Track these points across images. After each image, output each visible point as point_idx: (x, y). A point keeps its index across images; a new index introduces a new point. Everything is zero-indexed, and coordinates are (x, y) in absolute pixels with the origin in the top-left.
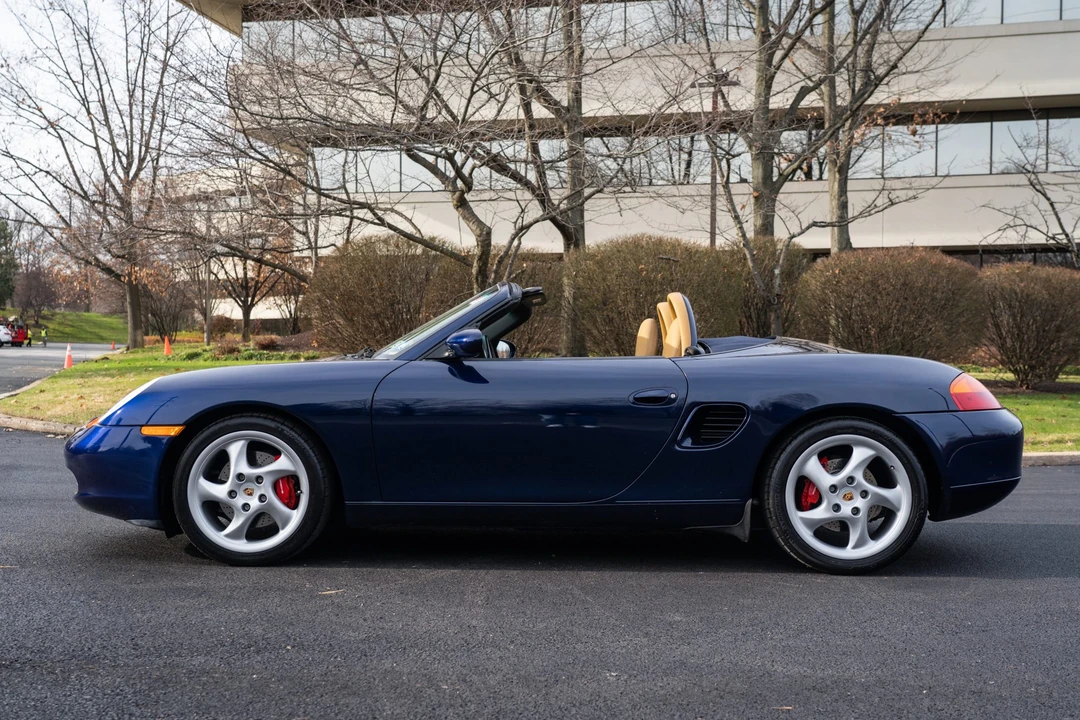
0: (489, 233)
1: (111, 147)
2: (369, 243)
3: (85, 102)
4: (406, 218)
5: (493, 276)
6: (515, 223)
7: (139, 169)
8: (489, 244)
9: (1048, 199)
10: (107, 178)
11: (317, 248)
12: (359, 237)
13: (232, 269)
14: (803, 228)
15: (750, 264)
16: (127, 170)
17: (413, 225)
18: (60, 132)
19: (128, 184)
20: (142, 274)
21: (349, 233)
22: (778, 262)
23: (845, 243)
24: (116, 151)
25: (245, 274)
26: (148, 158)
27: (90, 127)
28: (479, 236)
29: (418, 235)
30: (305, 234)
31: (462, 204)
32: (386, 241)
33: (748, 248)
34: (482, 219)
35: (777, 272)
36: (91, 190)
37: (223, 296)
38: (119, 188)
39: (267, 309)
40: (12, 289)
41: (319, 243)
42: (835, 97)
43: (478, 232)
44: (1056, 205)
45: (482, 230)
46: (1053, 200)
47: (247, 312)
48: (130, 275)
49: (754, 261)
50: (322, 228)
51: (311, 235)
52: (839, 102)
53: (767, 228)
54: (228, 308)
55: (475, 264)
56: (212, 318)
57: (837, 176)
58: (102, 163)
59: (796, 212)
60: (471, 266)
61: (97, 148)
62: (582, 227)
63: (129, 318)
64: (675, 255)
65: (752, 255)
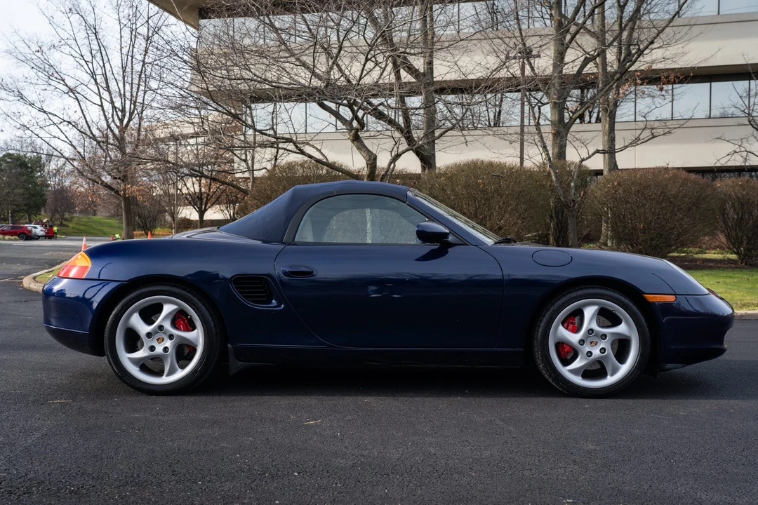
0: (375, 159)
1: (111, 105)
2: (291, 166)
3: (93, 75)
4: (317, 149)
6: (391, 152)
7: (130, 120)
8: (375, 166)
10: (109, 126)
11: (253, 170)
12: (284, 162)
13: (191, 186)
14: (590, 154)
15: (554, 179)
16: (121, 121)
17: (322, 154)
18: (77, 95)
19: (123, 130)
20: (132, 189)
21: (276, 159)
22: (573, 178)
23: (613, 165)
24: (114, 107)
25: (200, 189)
26: (136, 112)
27: (97, 92)
28: (369, 160)
29: (325, 160)
30: (245, 161)
31: (356, 139)
32: (302, 165)
33: (552, 168)
34: (370, 148)
35: (572, 184)
36: (98, 135)
37: (185, 205)
38: (116, 131)
39: (215, 213)
40: (44, 203)
41: (255, 167)
42: (606, 65)
43: (368, 158)
45: (370, 157)
47: (202, 215)
48: (124, 190)
49: (556, 177)
50: (257, 157)
51: (250, 162)
52: (609, 69)
53: (561, 154)
54: (189, 213)
57: (608, 119)
58: (105, 116)
59: (585, 143)
61: (102, 106)
62: (434, 155)
63: (124, 219)
64: (503, 172)
65: (556, 173)
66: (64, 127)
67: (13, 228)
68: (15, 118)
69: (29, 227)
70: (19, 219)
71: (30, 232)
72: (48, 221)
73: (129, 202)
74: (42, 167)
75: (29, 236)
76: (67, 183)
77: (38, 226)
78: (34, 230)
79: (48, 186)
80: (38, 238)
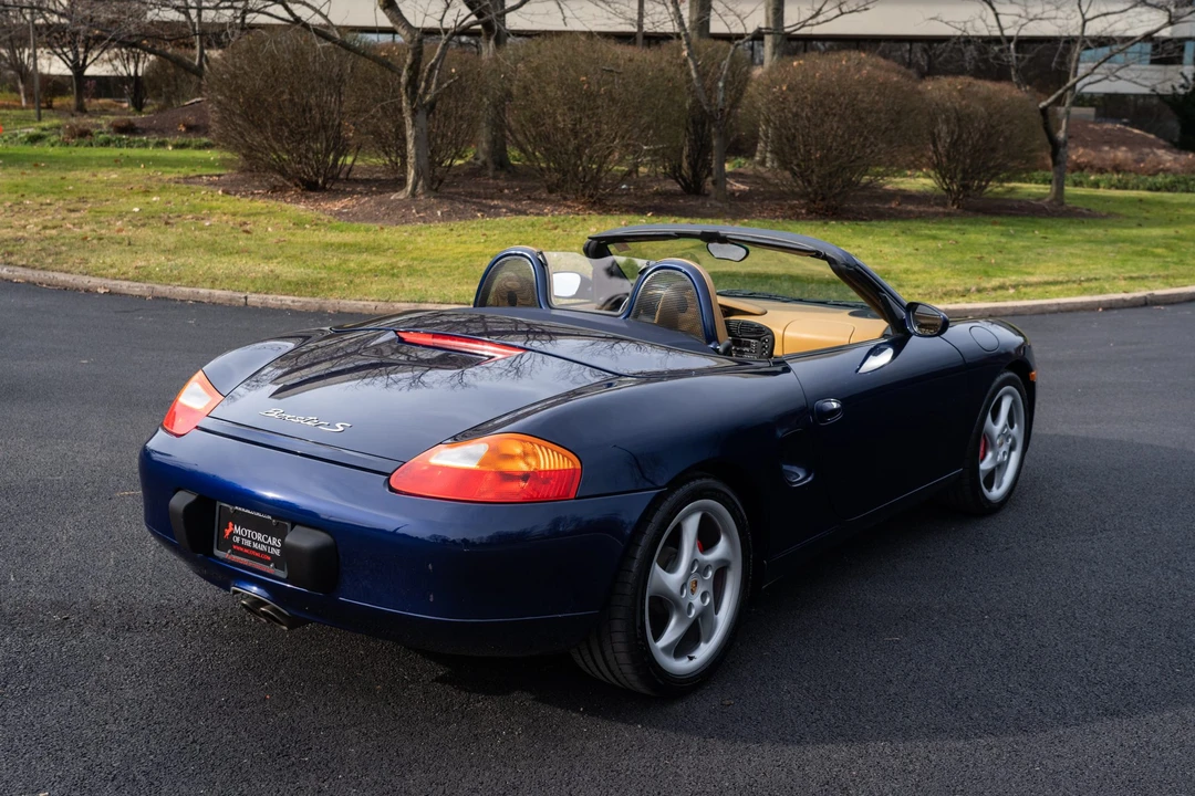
5: (423, 84)
8: (421, 53)
9: (993, 9)
14: (749, 34)
15: (694, 75)
17: (328, 21)
22: (722, 73)
31: (390, 5)
33: (693, 58)
34: (411, 22)
35: (721, 84)
43: (409, 38)
44: (1000, 17)
45: (413, 36)
46: (998, 10)
47: (78, 69)
53: (703, 22)
55: (404, 73)
59: (742, 17)
60: (400, 75)
64: (618, 66)
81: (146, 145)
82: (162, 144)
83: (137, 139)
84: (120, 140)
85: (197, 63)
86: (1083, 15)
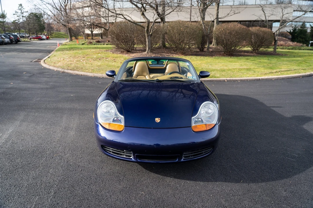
0: (149, 21)
2: (121, 22)
4: (130, 17)
5: (150, 31)
7: (67, 3)
8: (149, 24)
10: (61, 5)
14: (214, 19)
15: (203, 27)
16: (65, 3)
17: (131, 19)
19: (66, 6)
20: (70, 25)
28: (147, 22)
29: (133, 21)
31: (143, 14)
33: (203, 24)
35: (209, 29)
36: (58, 8)
38: (64, 7)
39: (96, 31)
40: (44, 28)
46: (265, 13)
47: (92, 32)
48: (68, 26)
49: (204, 27)
54: (88, 31)
55: (146, 28)
56: (85, 33)
62: (165, 17)
63: (69, 35)
64: (189, 26)
65: (204, 26)
66: (47, 5)
67: (36, 36)
68: (32, 2)
69: (41, 36)
70: (38, 33)
71: (42, 38)
72: (46, 34)
73: (70, 29)
74: (42, 17)
75: (41, 39)
76: (51, 22)
77: (44, 36)
78: (43, 37)
79: (45, 23)
80: (44, 39)
81: (101, 44)
82: (104, 44)
83: (100, 43)
84: (97, 44)
85: (108, 28)
86: (283, 14)
